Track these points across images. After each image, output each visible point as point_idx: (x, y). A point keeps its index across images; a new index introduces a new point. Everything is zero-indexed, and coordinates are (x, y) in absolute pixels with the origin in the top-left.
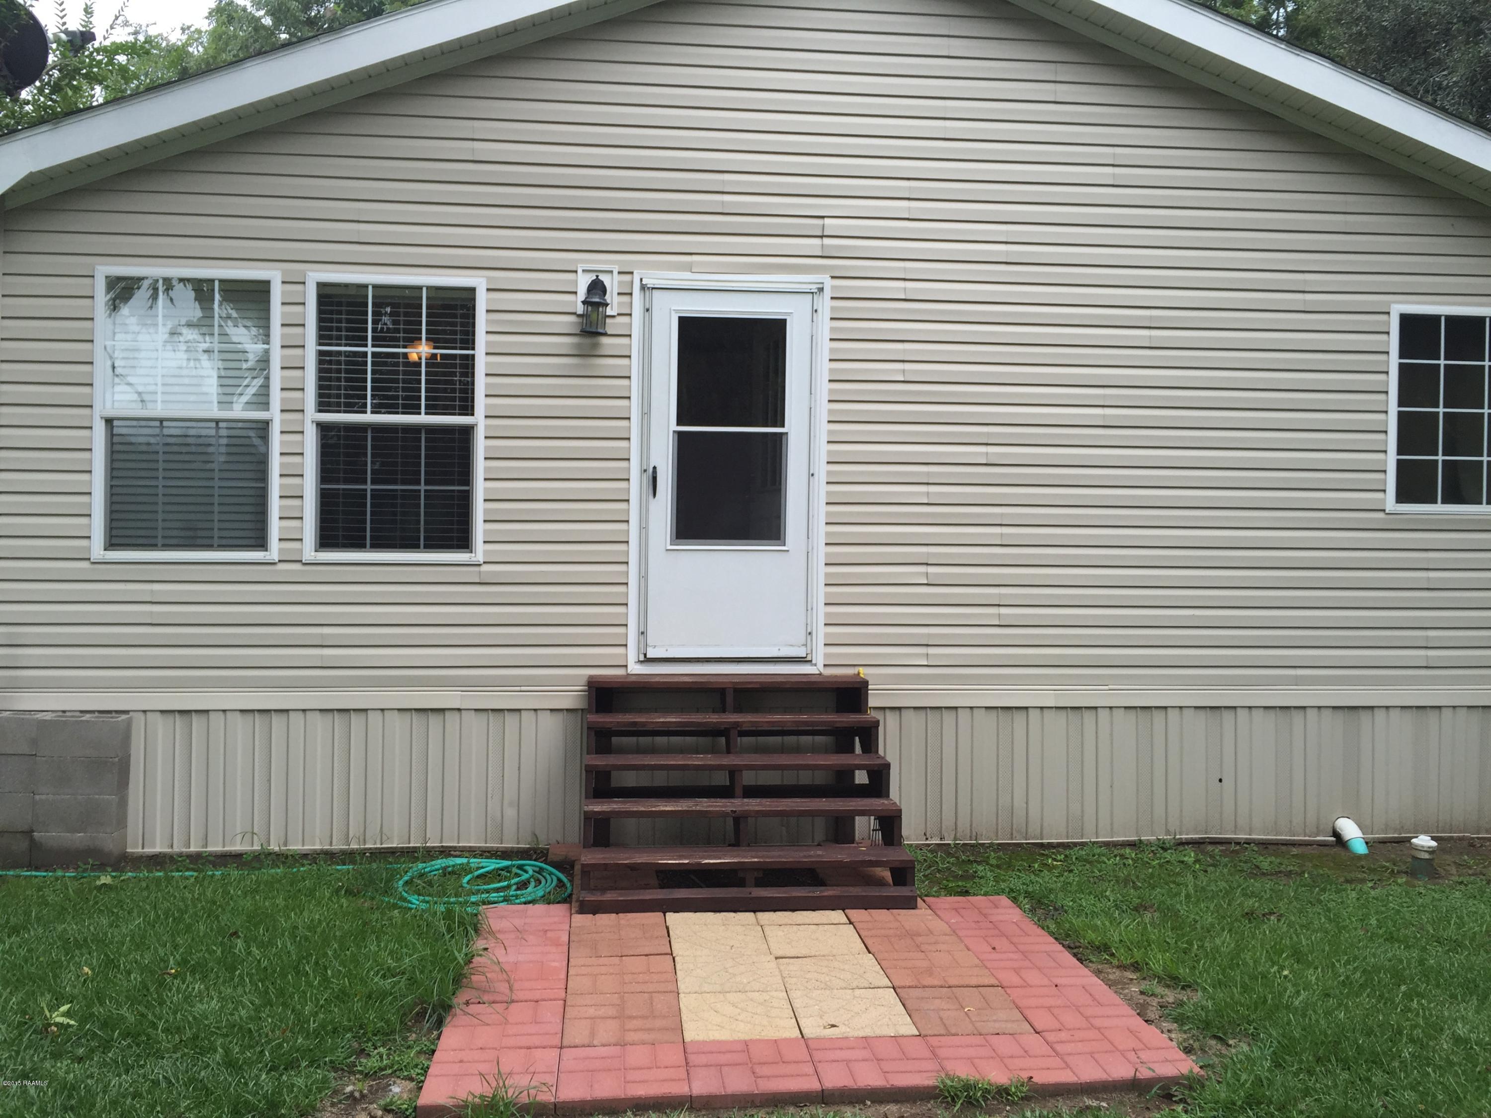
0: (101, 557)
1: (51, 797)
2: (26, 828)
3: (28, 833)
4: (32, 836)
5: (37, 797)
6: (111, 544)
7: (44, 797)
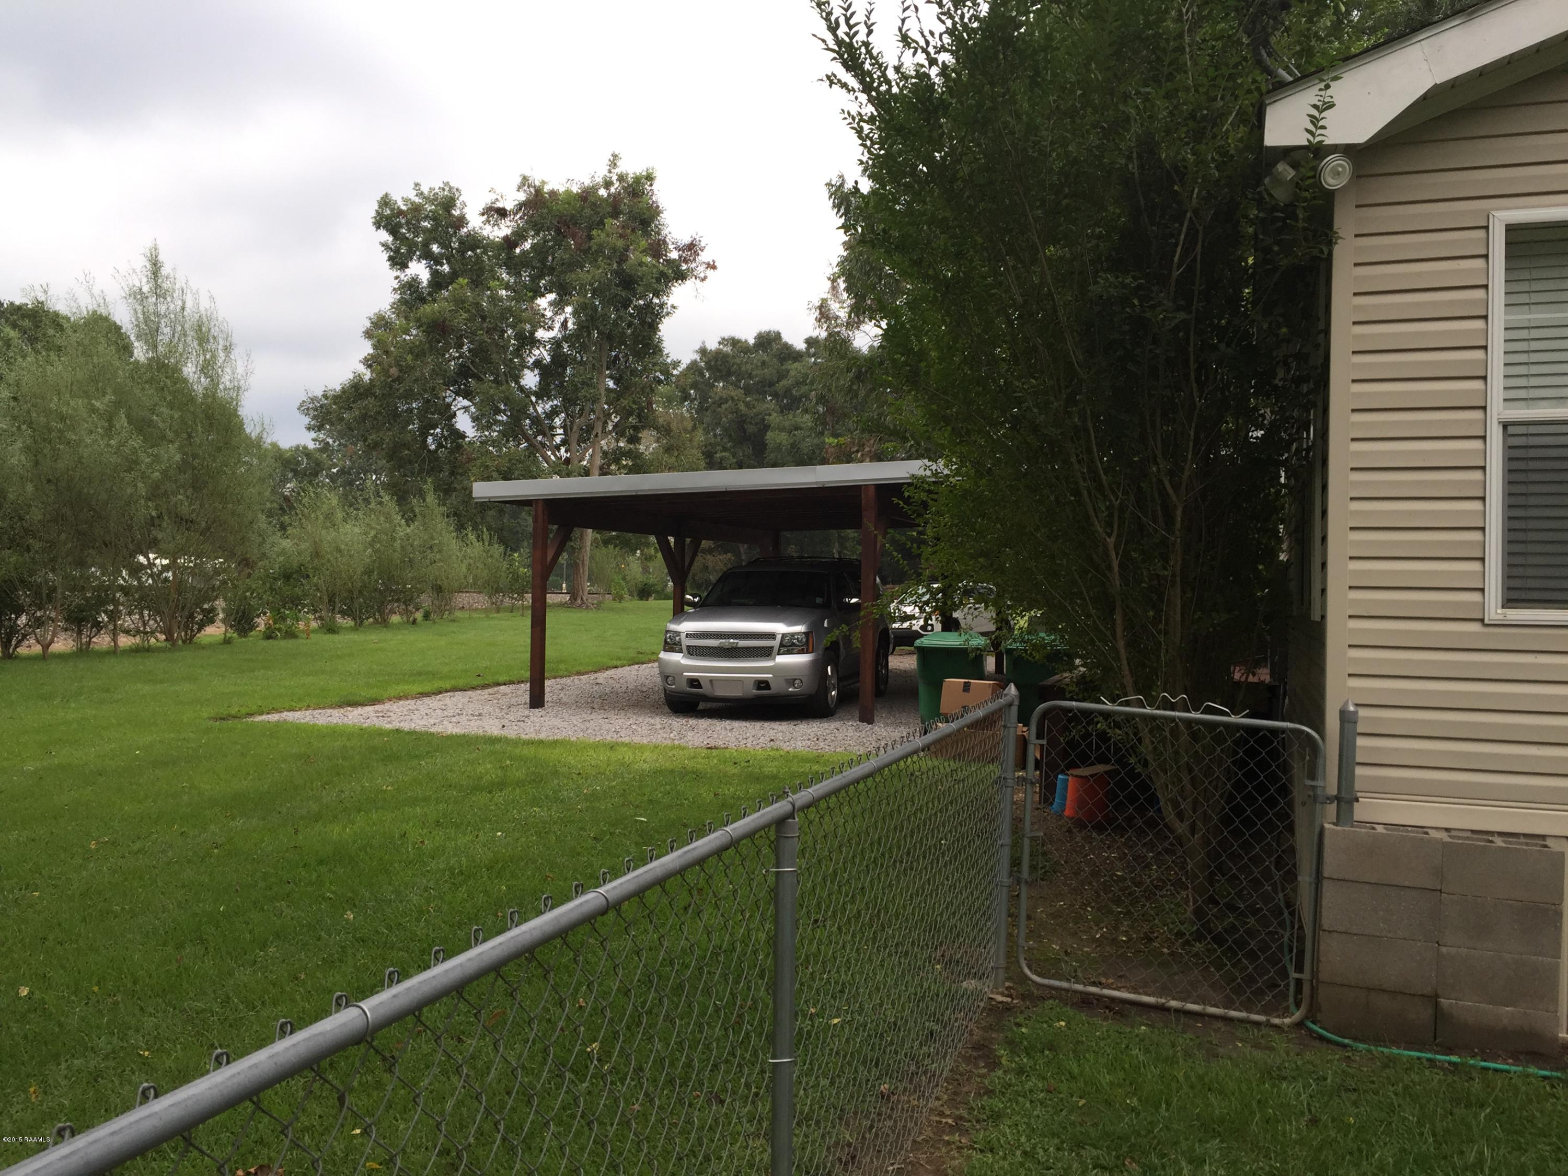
0: (1501, 617)
1: (1464, 951)
2: (1428, 990)
3: (1433, 999)
4: (1437, 1004)
5: (1444, 950)
6: (1509, 602)
7: (1453, 951)
